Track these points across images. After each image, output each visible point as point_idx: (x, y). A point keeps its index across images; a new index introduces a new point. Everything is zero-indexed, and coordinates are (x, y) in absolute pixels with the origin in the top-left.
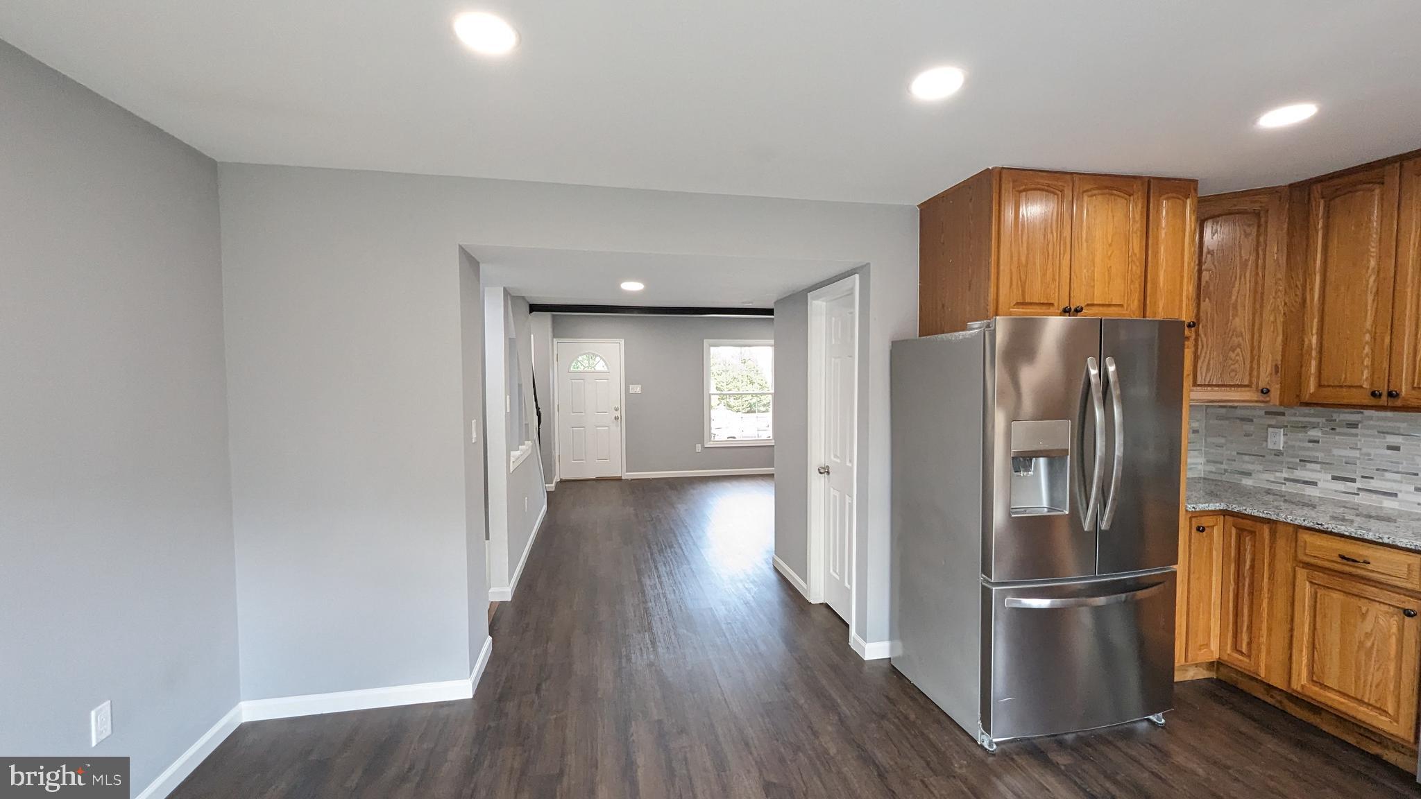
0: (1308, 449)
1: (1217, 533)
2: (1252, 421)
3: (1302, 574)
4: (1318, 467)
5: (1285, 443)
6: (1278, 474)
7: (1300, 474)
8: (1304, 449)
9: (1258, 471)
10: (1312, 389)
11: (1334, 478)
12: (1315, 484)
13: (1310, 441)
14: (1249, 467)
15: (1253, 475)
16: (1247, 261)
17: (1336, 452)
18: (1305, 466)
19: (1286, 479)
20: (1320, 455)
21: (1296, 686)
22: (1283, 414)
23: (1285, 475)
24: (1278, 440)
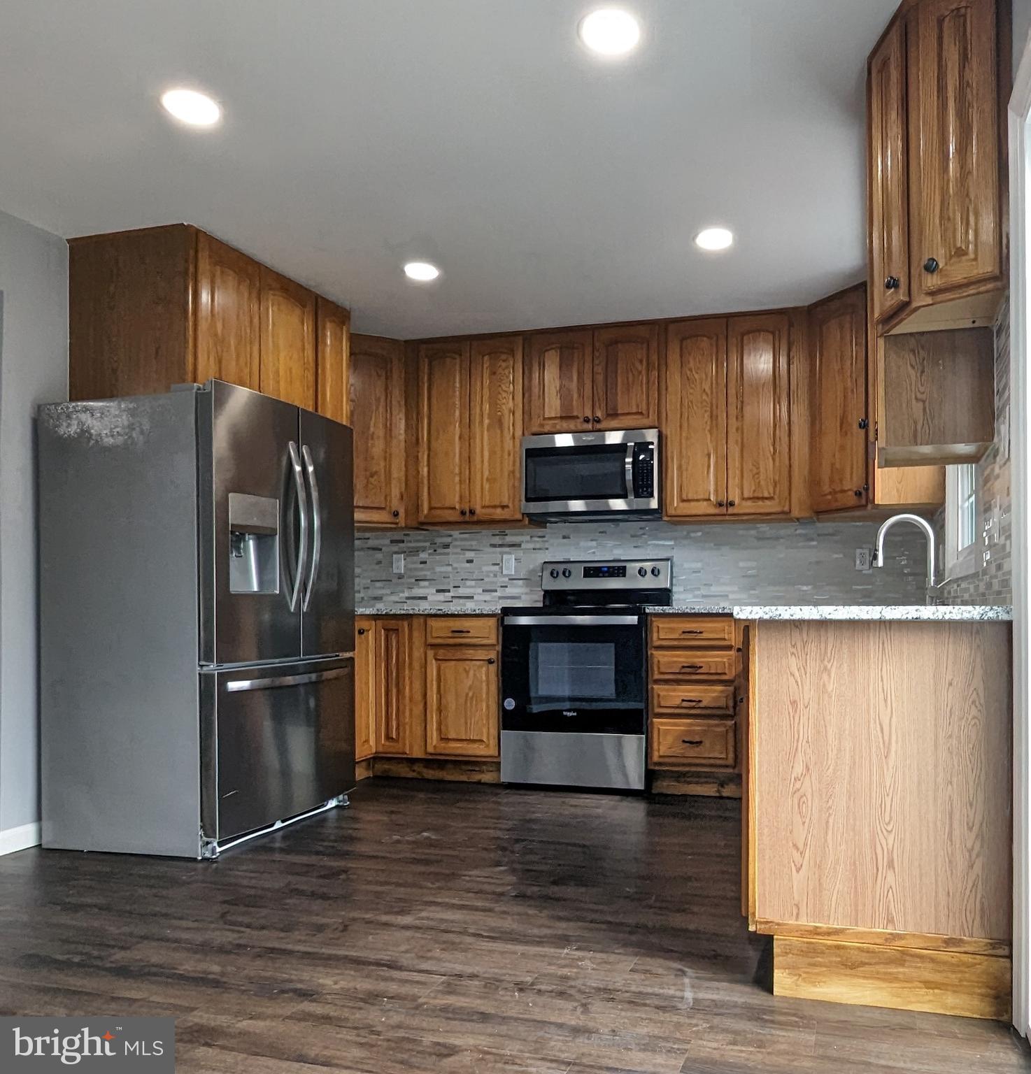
0: (422, 569)
1: (371, 635)
2: (381, 550)
3: (430, 653)
4: (426, 583)
5: (405, 566)
6: (401, 595)
7: (418, 592)
8: (416, 569)
9: (387, 595)
10: (426, 512)
11: (438, 591)
12: (425, 598)
13: (422, 563)
14: (379, 592)
15: (384, 599)
16: (379, 398)
17: (438, 569)
18: (418, 585)
19: (408, 598)
20: (428, 574)
21: (430, 750)
22: (403, 542)
23: (406, 594)
24: (400, 564)
